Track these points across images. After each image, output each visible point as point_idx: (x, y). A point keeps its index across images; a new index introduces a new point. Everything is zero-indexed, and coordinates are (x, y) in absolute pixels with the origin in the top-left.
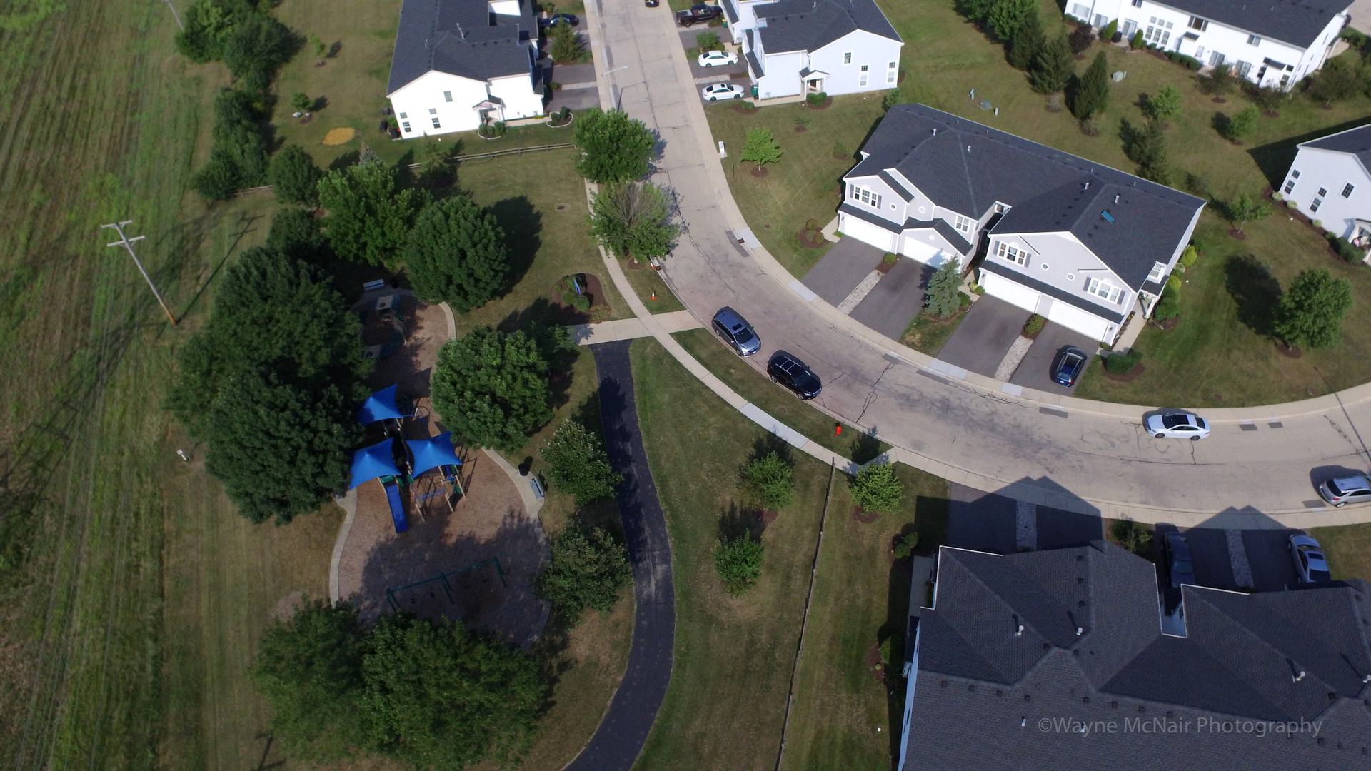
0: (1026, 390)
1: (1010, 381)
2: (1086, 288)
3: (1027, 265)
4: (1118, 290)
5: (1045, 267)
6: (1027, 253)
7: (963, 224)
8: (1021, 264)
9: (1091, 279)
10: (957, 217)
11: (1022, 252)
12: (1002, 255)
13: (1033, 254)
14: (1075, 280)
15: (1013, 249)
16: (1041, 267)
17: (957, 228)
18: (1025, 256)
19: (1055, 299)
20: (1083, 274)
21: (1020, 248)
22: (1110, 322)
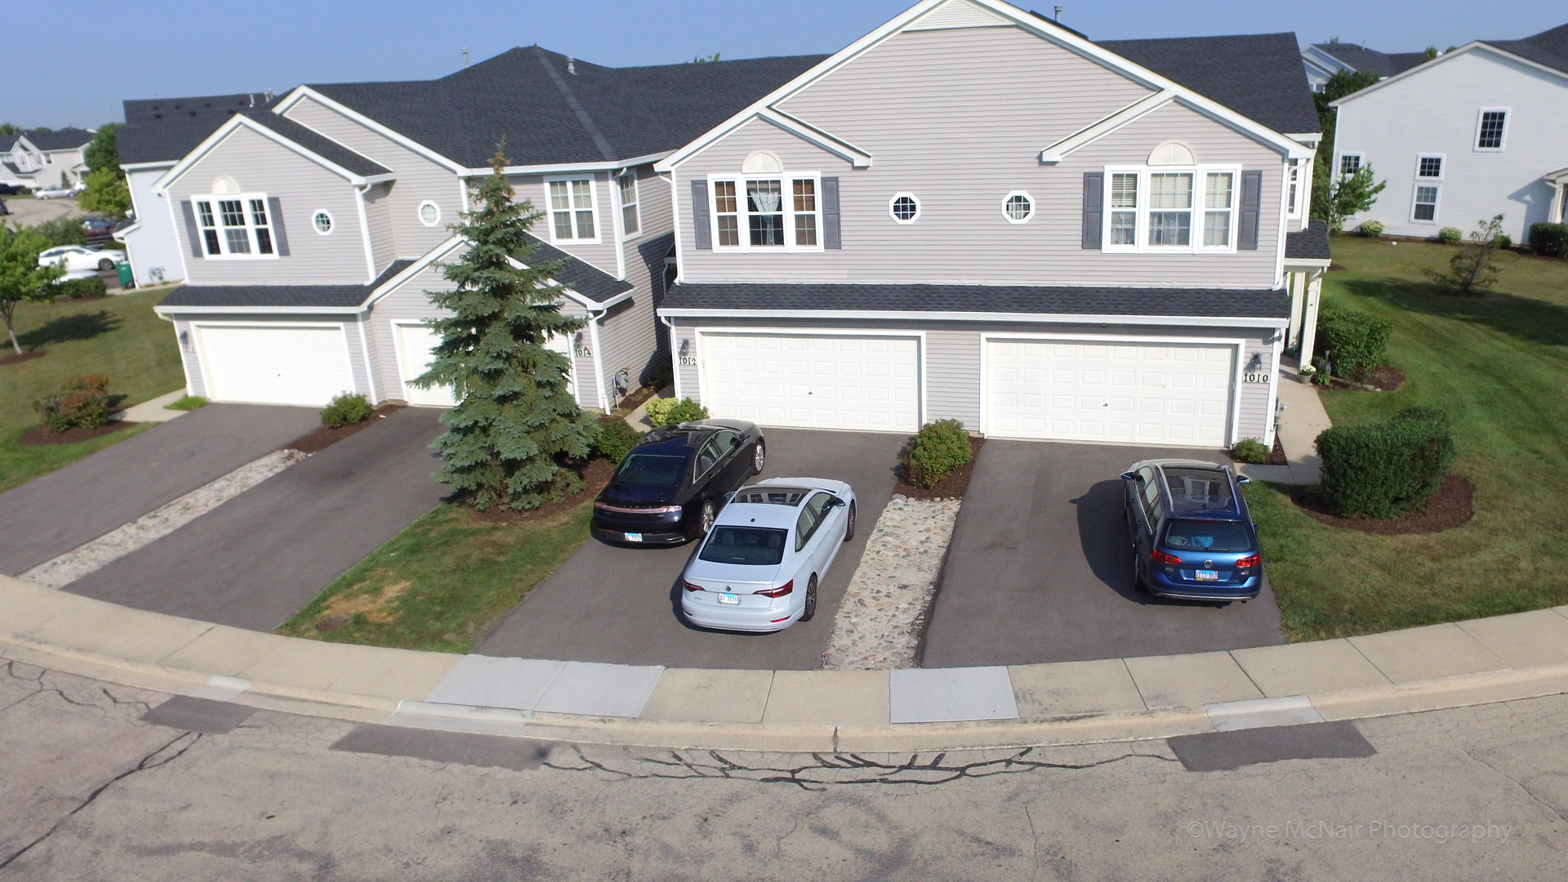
0: (1033, 674)
1: (920, 658)
2: (1091, 238)
3: (834, 240)
4: (1230, 176)
5: (905, 208)
6: (816, 176)
7: (572, 210)
8: (813, 242)
9: (1101, 176)
10: (547, 186)
11: (797, 183)
12: (729, 236)
13: (838, 168)
14: (1039, 212)
15: (764, 186)
16: (892, 212)
17: (560, 235)
18: (815, 195)
19: (984, 335)
20: (1062, 170)
21: (787, 169)
22: (1242, 342)
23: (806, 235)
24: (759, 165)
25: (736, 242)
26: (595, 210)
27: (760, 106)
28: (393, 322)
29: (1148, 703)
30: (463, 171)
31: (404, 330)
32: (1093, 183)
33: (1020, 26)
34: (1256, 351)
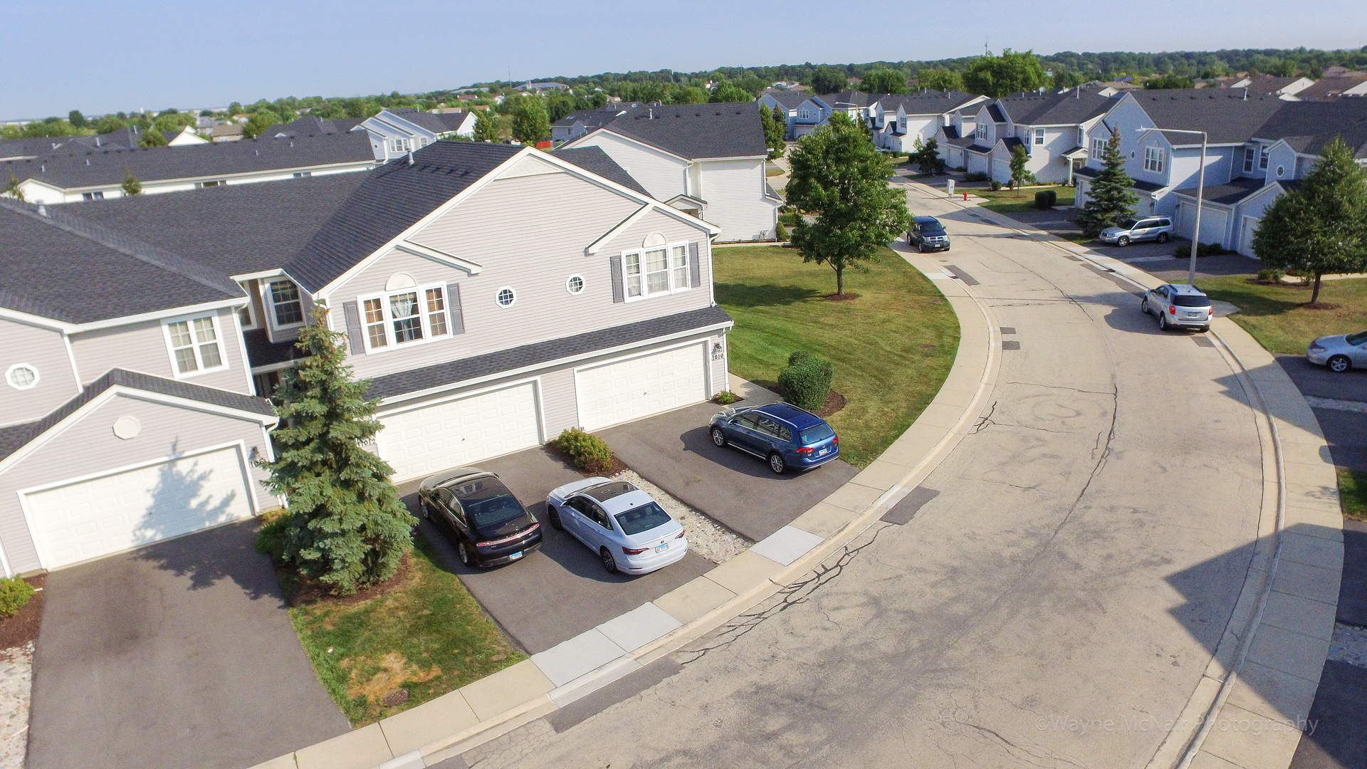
2: (618, 295)
3: (459, 327)
4: (683, 248)
5: (506, 297)
6: (443, 285)
7: (196, 345)
8: (444, 331)
9: (620, 258)
10: (165, 328)
11: (429, 292)
12: (380, 340)
13: (460, 277)
14: (588, 285)
15: (403, 298)
16: (498, 302)
17: (183, 368)
18: (443, 298)
19: (576, 369)
20: (599, 257)
21: (420, 283)
22: (708, 338)
23: (439, 328)
24: (401, 283)
25: (384, 343)
26: (220, 341)
27: (398, 240)
28: (21, 493)
29: (856, 510)
30: (69, 328)
31: (30, 497)
32: (615, 263)
33: (568, 172)
34: (716, 342)
